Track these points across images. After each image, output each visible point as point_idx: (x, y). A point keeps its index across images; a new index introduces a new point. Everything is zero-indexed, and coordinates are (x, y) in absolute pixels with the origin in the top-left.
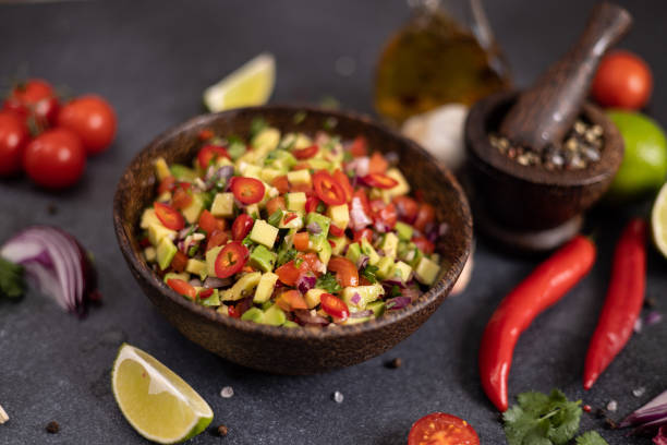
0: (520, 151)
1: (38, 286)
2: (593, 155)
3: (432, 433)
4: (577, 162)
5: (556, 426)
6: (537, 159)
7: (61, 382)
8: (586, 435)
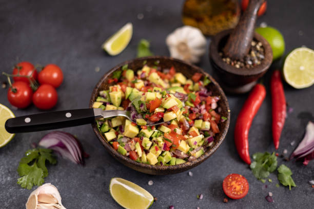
0: (235, 62)
1: (61, 156)
2: (262, 56)
3: (231, 183)
4: (257, 62)
5: (270, 166)
6: (243, 65)
7: (88, 195)
8: (281, 167)
